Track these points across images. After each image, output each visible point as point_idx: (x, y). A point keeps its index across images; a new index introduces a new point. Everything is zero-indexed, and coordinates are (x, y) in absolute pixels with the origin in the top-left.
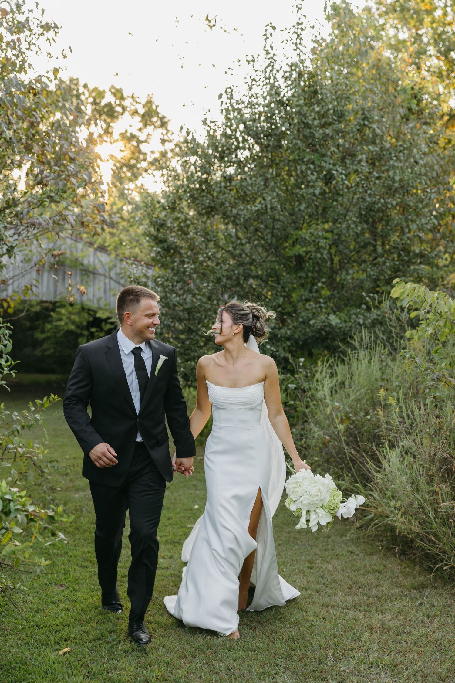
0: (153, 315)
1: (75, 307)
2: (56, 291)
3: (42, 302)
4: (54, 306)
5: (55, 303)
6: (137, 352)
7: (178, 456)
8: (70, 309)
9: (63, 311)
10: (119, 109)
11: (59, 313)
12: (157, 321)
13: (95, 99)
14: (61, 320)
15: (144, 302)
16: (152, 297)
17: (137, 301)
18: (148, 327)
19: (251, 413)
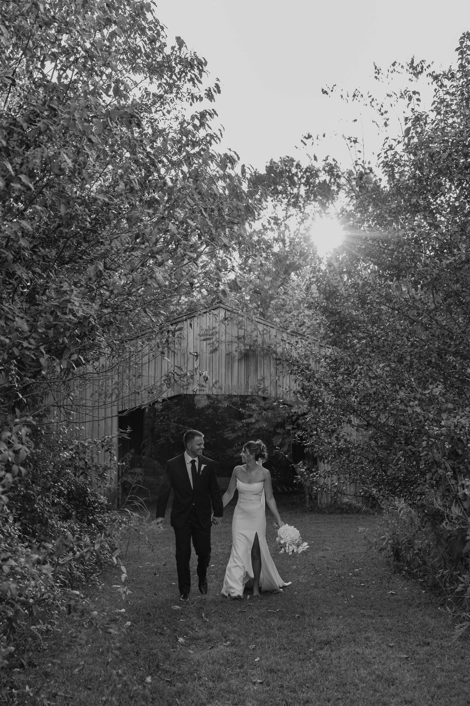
0: (201, 444)
1: (267, 401)
2: (247, 384)
3: (230, 396)
4: (244, 400)
5: (247, 397)
6: (193, 462)
7: (214, 516)
8: (262, 403)
9: (254, 406)
10: (334, 188)
11: (250, 408)
12: (203, 447)
13: (308, 179)
14: (251, 416)
15: (197, 438)
16: (200, 436)
17: (193, 438)
18: (199, 450)
19: (254, 496)
